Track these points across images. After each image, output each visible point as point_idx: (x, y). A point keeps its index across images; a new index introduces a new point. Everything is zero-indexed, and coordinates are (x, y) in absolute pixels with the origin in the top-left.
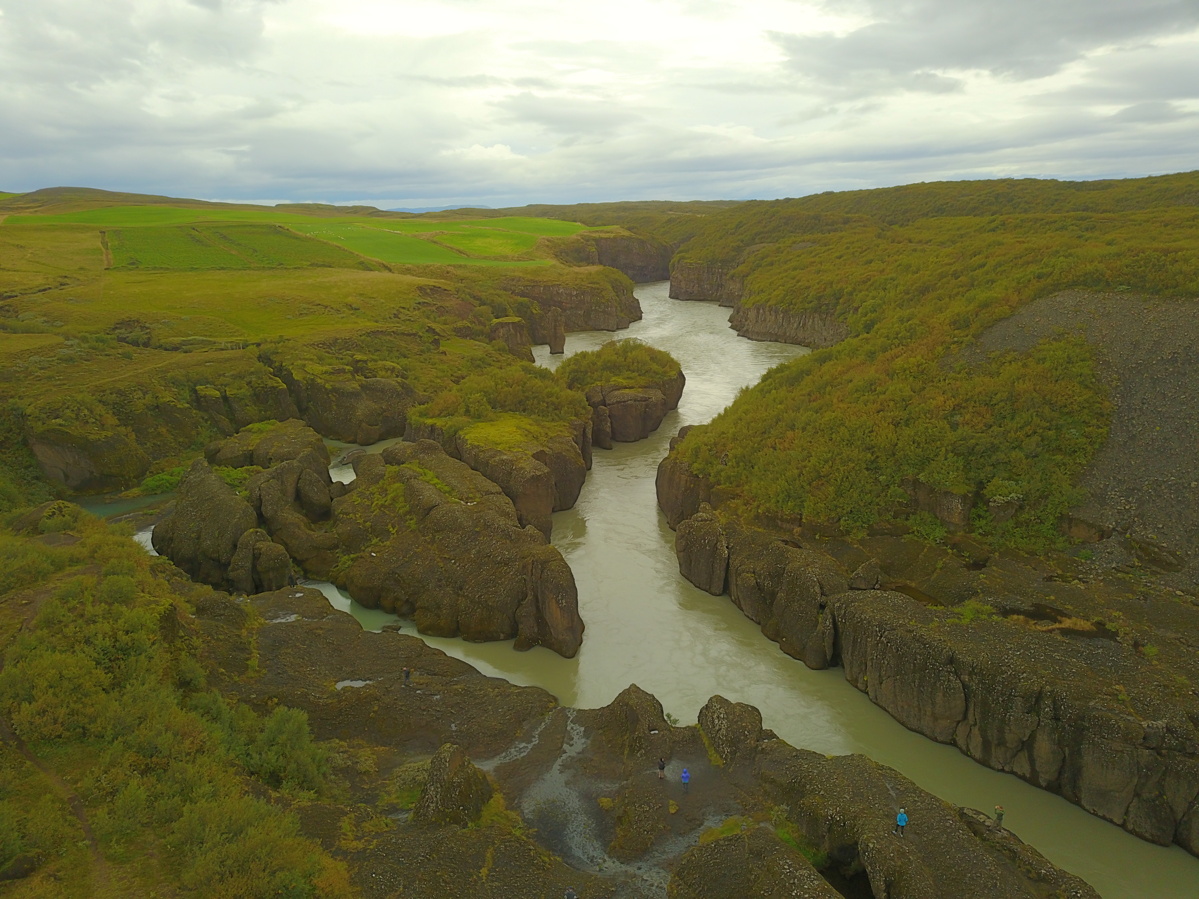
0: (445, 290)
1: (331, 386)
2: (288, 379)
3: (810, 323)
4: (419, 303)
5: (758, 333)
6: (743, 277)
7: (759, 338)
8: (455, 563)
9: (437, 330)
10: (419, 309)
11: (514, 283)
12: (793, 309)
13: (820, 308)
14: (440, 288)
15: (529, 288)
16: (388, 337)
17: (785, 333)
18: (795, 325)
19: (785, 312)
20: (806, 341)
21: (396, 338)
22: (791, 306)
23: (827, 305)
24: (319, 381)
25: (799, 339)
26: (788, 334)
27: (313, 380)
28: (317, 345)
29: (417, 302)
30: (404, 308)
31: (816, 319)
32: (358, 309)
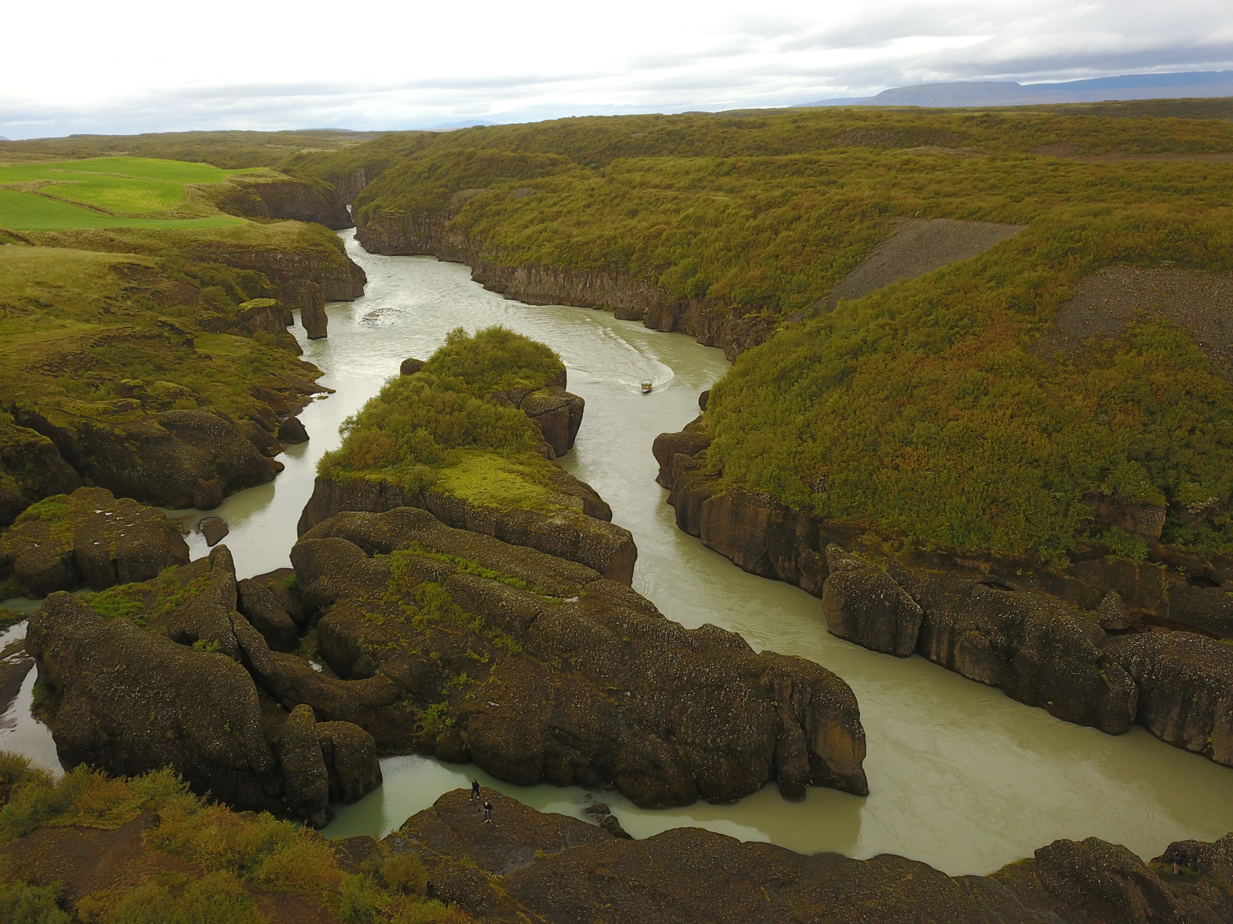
0: (147, 268)
1: (124, 430)
2: (45, 428)
3: (598, 283)
4: (126, 289)
5: (535, 296)
6: (466, 228)
7: (539, 301)
8: (633, 696)
9: (177, 325)
10: (129, 298)
11: (212, 250)
12: (575, 268)
13: (609, 266)
14: (138, 265)
15: (236, 255)
16: (127, 344)
17: (569, 295)
18: (581, 286)
19: (566, 272)
20: (597, 303)
21: (138, 344)
22: (573, 265)
23: (616, 263)
24: (100, 426)
25: (587, 302)
26: (573, 296)
27: (85, 425)
28: (41, 367)
29: (122, 287)
30: (109, 298)
31: (605, 279)
32: (51, 306)
